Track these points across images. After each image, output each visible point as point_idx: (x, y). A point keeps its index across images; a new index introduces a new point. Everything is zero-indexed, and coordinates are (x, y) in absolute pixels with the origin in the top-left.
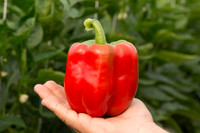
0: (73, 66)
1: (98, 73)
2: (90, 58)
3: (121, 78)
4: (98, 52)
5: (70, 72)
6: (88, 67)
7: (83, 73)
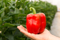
0: (29, 21)
1: (36, 22)
2: (34, 18)
3: (42, 23)
4: (36, 16)
5: (28, 22)
6: (34, 20)
7: (32, 22)
